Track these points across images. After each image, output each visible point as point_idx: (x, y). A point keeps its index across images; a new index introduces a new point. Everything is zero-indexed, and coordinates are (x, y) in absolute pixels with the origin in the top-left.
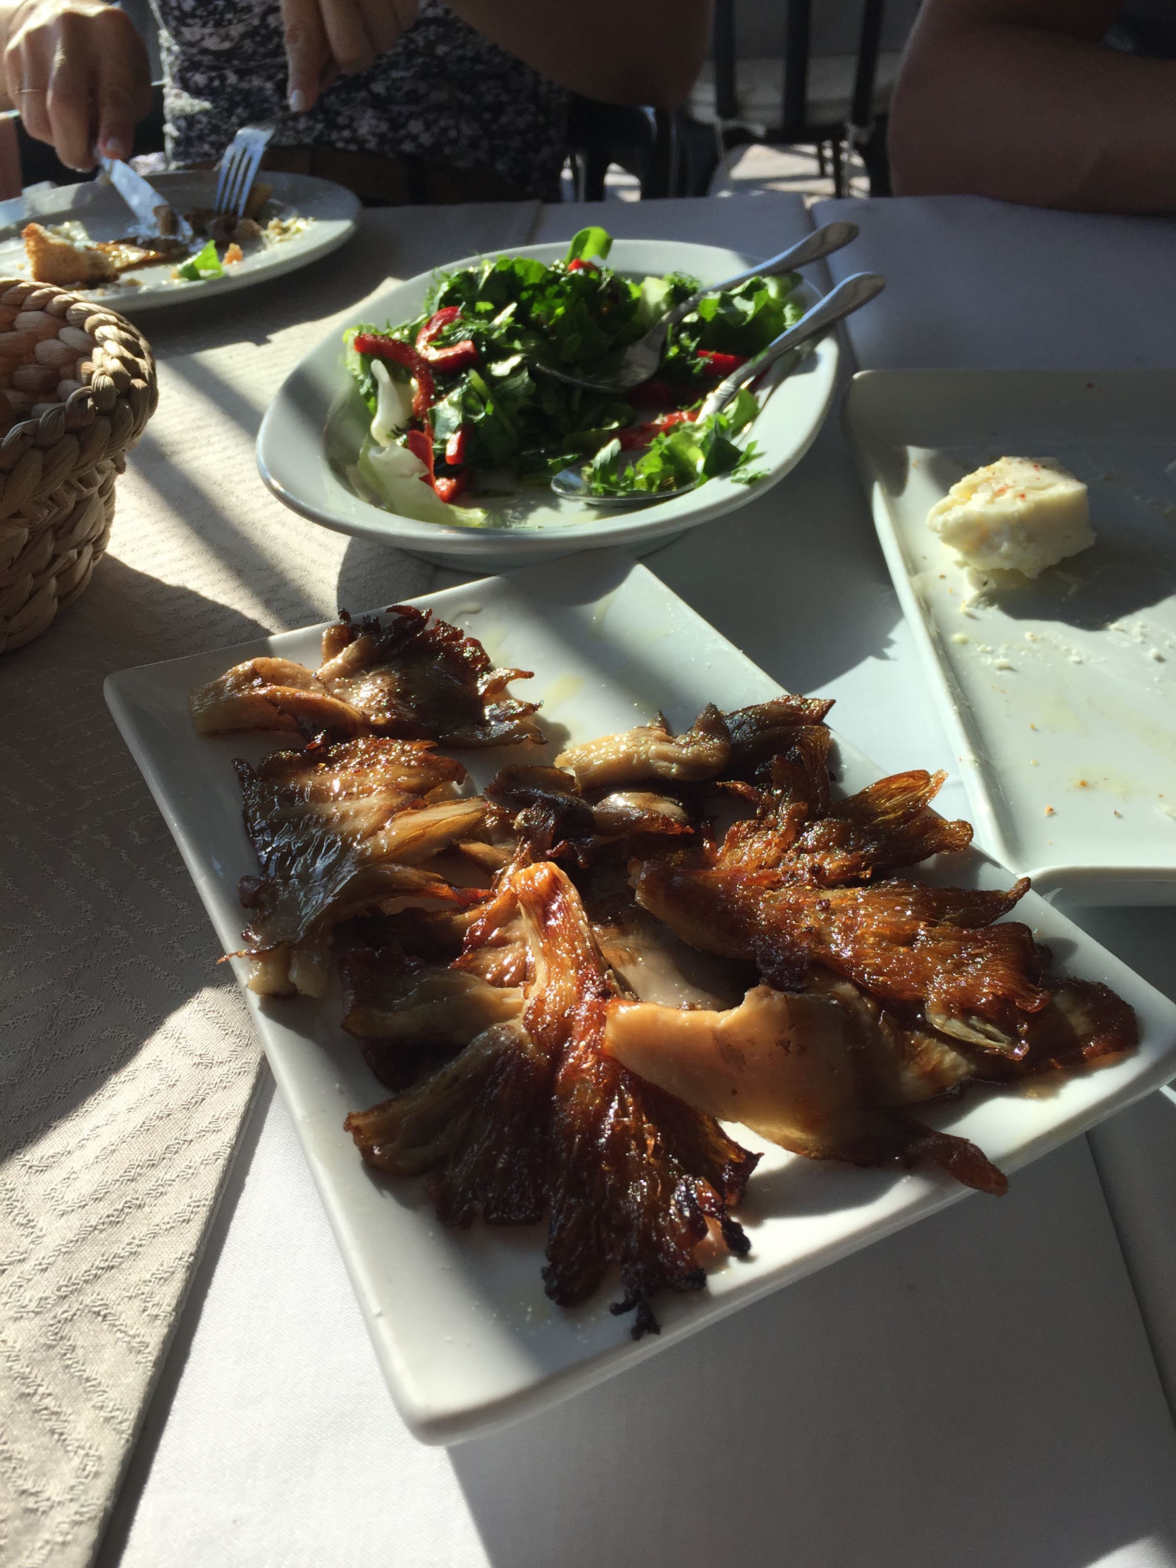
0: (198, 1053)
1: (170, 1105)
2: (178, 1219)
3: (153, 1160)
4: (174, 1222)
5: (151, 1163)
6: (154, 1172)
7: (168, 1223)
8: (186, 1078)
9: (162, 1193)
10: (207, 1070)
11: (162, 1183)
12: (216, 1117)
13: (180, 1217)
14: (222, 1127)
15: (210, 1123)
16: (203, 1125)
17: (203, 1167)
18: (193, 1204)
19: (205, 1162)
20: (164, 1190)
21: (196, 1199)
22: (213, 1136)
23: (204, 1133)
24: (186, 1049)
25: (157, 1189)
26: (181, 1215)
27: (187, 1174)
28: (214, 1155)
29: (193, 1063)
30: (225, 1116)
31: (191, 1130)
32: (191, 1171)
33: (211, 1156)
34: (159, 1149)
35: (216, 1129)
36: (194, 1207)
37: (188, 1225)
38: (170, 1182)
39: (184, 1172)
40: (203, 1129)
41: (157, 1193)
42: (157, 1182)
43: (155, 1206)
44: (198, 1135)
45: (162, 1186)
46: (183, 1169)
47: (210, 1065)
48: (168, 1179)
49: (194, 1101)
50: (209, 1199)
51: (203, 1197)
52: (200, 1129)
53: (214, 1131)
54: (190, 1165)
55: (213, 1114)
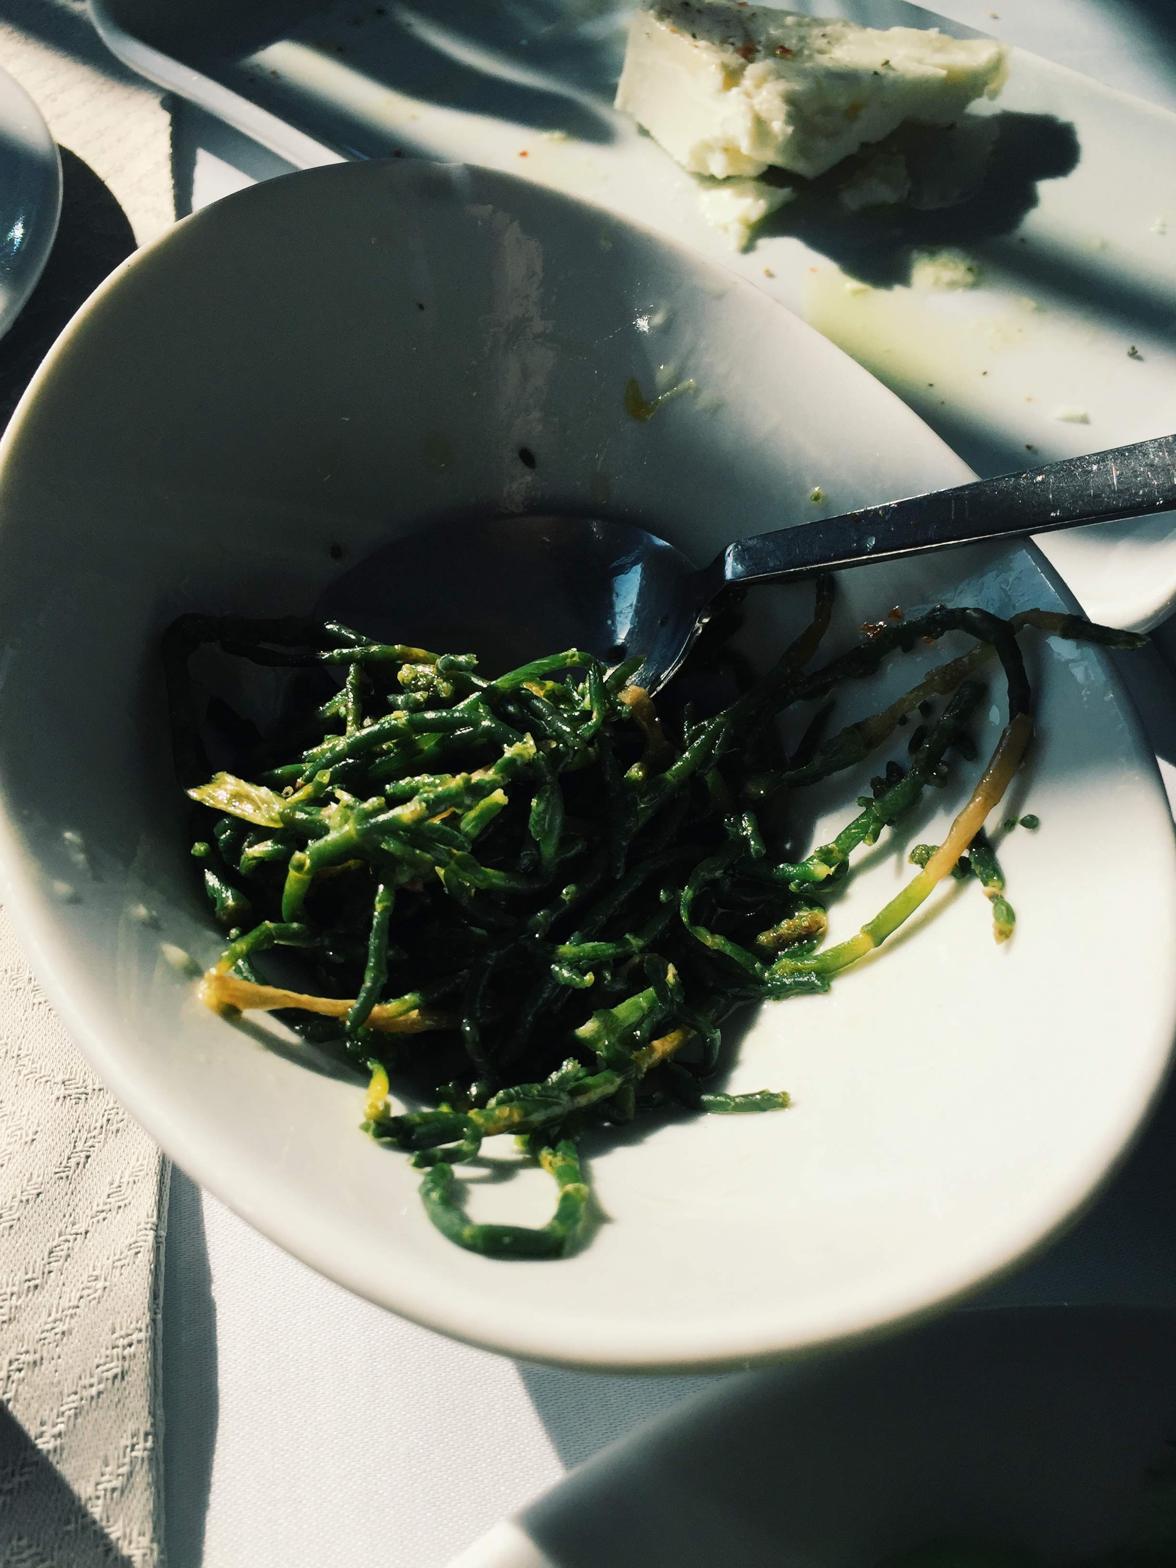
0: (59, 1079)
1: (35, 1176)
2: (105, 1374)
3: (34, 1279)
4: (99, 1383)
5: (32, 1283)
6: (39, 1298)
7: (92, 1386)
8: (49, 1125)
9: (63, 1333)
10: (81, 1106)
11: (59, 1316)
12: (116, 1184)
13: (107, 1371)
14: (130, 1198)
15: (109, 1196)
16: (100, 1200)
17: (117, 1272)
18: (121, 1342)
19: (119, 1264)
20: (65, 1328)
21: (123, 1333)
22: (119, 1216)
23: (103, 1215)
24: (38, 1076)
25: (53, 1329)
26: (108, 1366)
27: (96, 1291)
28: (130, 1249)
29: (54, 1097)
30: (131, 1179)
31: (81, 1213)
32: (100, 1284)
33: (126, 1252)
34: (38, 1256)
35: (122, 1204)
36: (124, 1348)
37: (124, 1383)
38: (71, 1311)
39: (89, 1288)
40: (100, 1208)
41: (56, 1334)
42: (50, 1315)
43: (59, 1357)
44: (95, 1220)
45: (61, 1320)
46: (86, 1284)
47: (83, 1097)
48: (67, 1305)
49: (73, 1162)
50: (144, 1327)
51: (132, 1326)
52: (95, 1208)
53: (120, 1207)
54: (95, 1273)
55: (109, 1179)
